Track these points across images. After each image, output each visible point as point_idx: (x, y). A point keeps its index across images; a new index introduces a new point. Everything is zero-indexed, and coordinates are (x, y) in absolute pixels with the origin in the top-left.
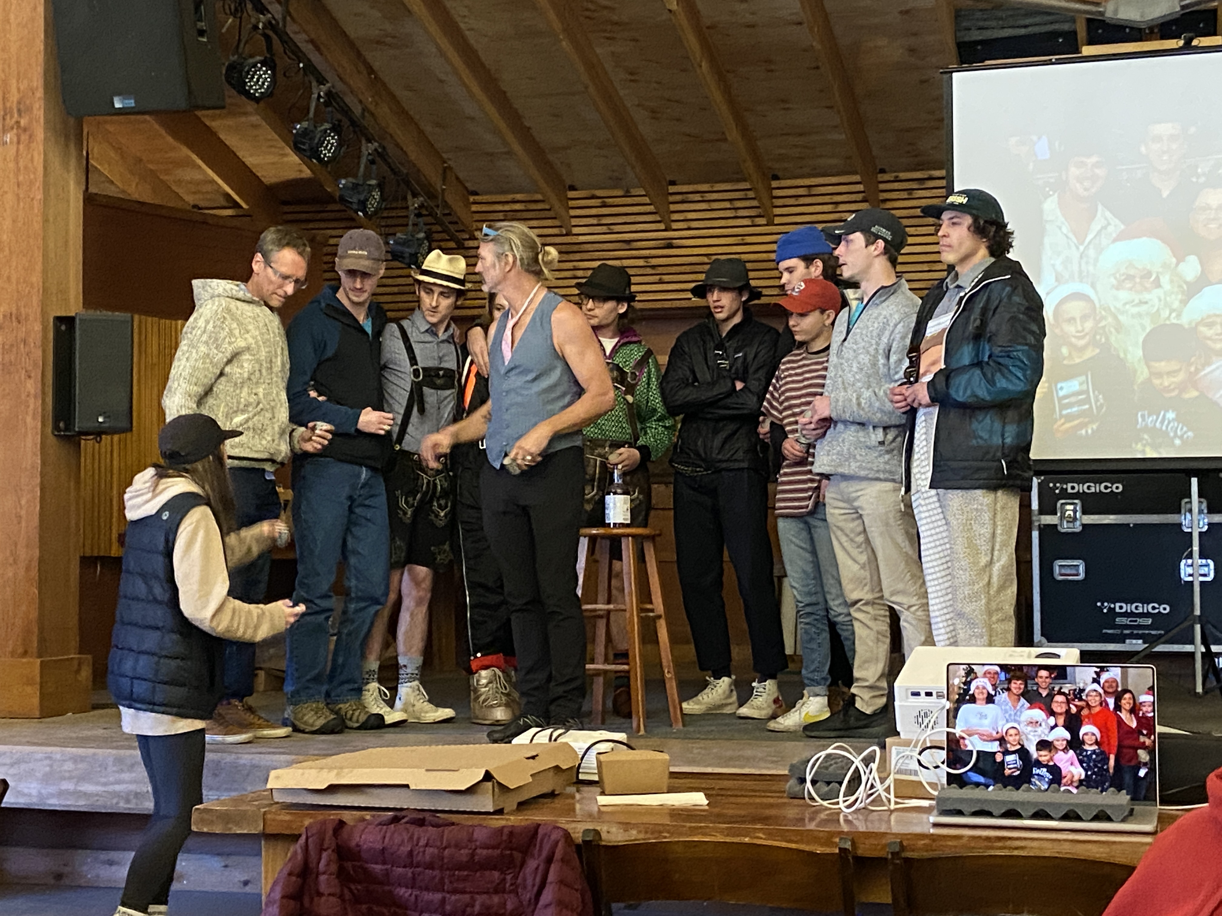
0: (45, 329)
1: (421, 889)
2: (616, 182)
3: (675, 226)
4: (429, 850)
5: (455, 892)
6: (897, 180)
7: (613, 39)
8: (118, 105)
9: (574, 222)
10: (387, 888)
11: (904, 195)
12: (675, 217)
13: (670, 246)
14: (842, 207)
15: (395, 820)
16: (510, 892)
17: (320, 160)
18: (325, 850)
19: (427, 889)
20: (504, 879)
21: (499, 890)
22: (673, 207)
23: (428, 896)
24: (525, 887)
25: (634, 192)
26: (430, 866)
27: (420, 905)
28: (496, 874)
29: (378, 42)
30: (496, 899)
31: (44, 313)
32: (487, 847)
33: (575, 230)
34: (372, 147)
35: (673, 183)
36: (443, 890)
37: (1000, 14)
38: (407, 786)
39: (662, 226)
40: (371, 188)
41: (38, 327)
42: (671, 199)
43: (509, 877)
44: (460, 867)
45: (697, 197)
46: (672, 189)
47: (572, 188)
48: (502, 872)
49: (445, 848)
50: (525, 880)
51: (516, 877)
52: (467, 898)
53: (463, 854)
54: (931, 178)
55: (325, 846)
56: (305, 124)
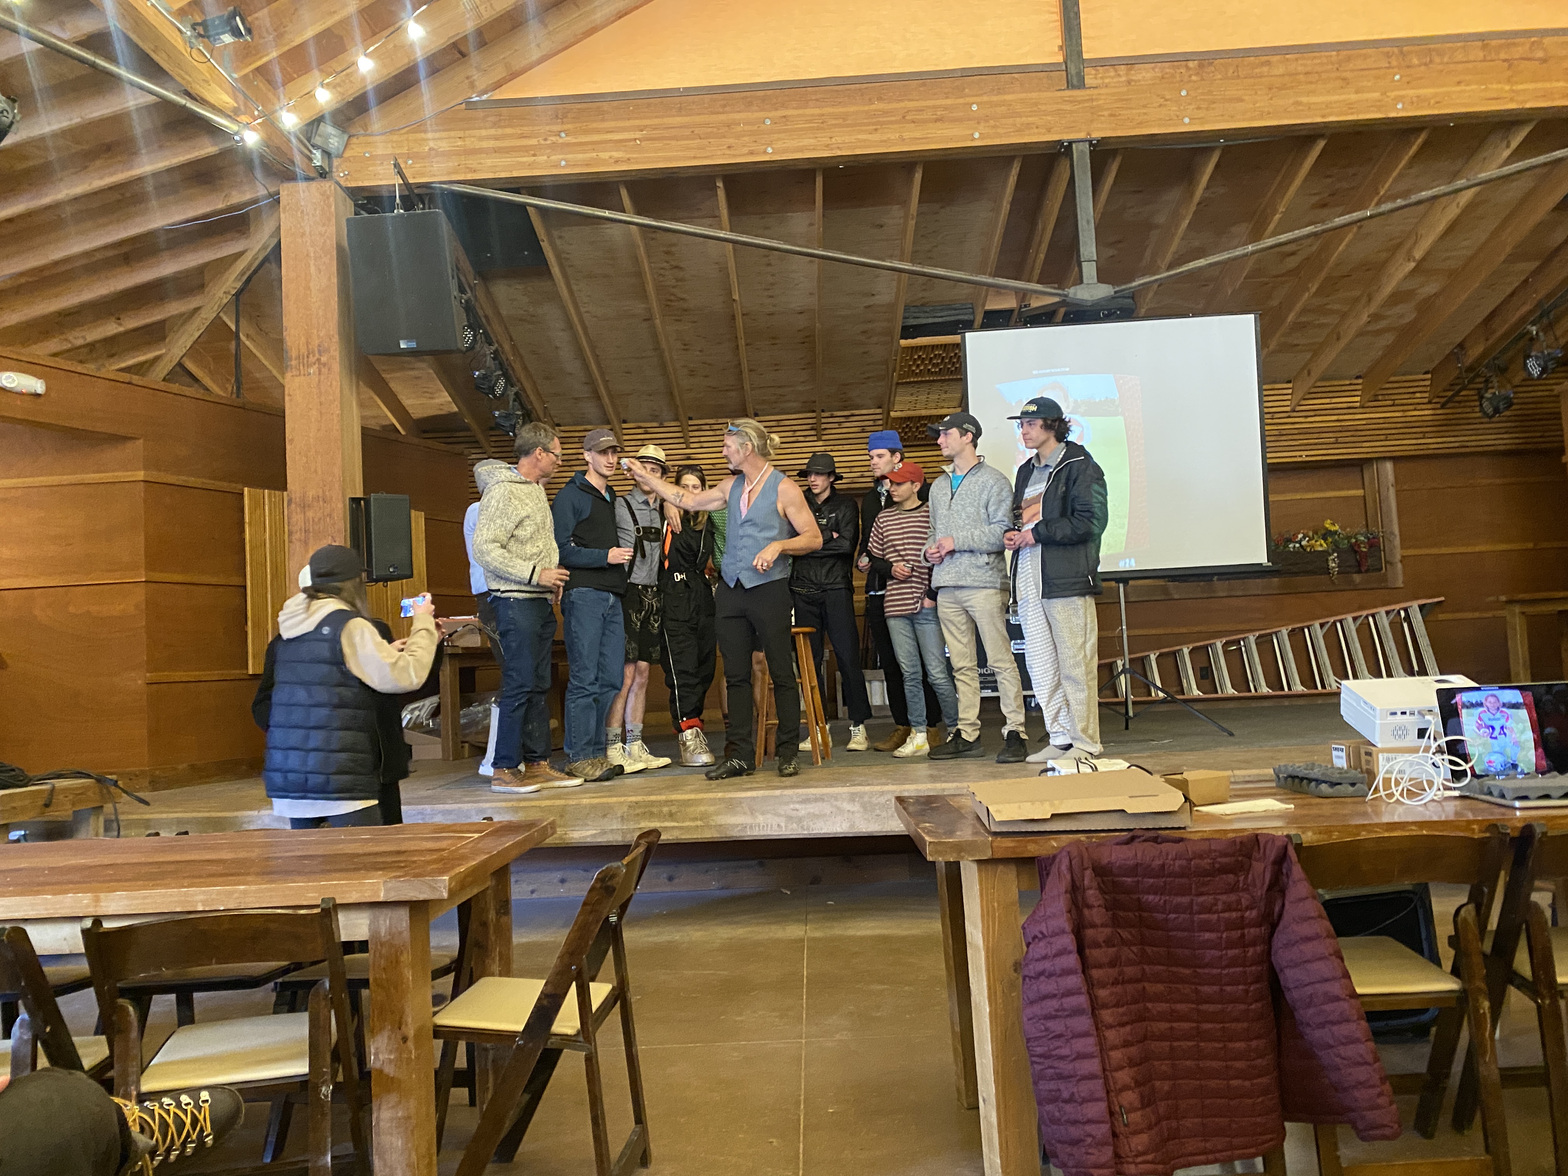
0: (345, 506)
1: (1170, 894)
2: (654, 418)
3: (692, 446)
4: (1178, 863)
5: (1201, 894)
6: (832, 417)
7: (680, 320)
8: (403, 345)
9: (626, 443)
10: (1135, 897)
11: (836, 425)
12: (692, 440)
13: (689, 459)
14: (798, 433)
15: (1132, 839)
16: (1243, 890)
17: (495, 396)
18: (1086, 869)
19: (1176, 895)
20: (1238, 881)
21: (1233, 889)
22: (691, 434)
23: (1179, 899)
24: (1255, 886)
25: (666, 424)
26: (1182, 875)
27: (1168, 907)
28: (1231, 876)
29: (521, 320)
30: (1233, 897)
31: (344, 496)
32: (1226, 855)
33: (627, 449)
34: (515, 389)
35: (690, 419)
36: (1190, 894)
37: (926, 309)
38: (1123, 811)
39: (684, 446)
40: (518, 416)
41: (340, 505)
42: (691, 428)
43: (1242, 878)
44: (1204, 873)
45: (707, 427)
46: (691, 422)
47: (625, 422)
48: (1236, 874)
49: (1191, 860)
50: (1254, 880)
51: (1246, 878)
52: (1209, 899)
53: (1206, 863)
54: (853, 415)
55: (1086, 865)
56: (483, 371)
